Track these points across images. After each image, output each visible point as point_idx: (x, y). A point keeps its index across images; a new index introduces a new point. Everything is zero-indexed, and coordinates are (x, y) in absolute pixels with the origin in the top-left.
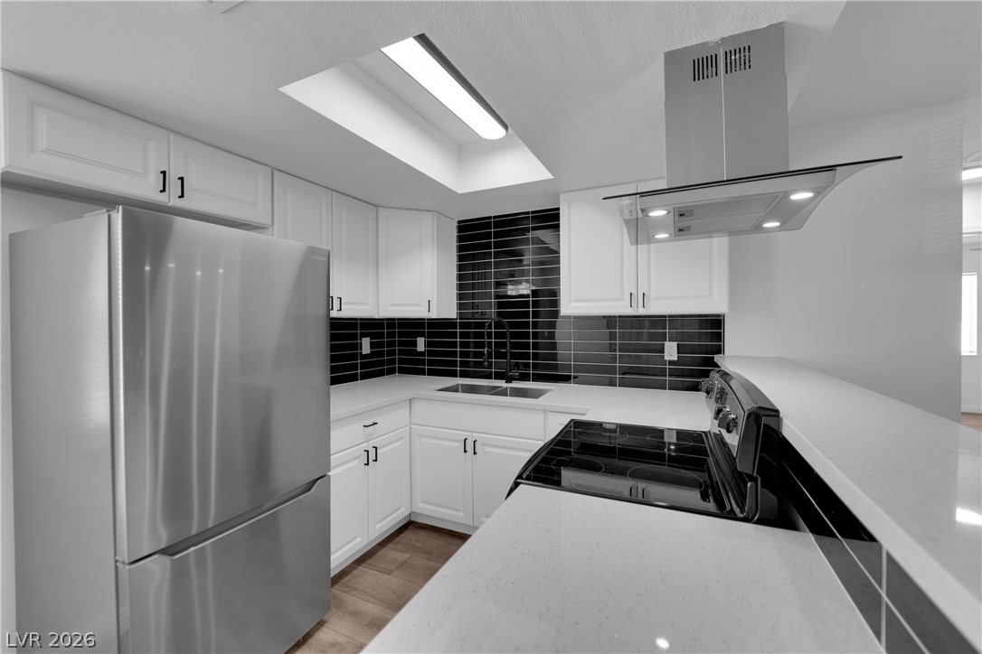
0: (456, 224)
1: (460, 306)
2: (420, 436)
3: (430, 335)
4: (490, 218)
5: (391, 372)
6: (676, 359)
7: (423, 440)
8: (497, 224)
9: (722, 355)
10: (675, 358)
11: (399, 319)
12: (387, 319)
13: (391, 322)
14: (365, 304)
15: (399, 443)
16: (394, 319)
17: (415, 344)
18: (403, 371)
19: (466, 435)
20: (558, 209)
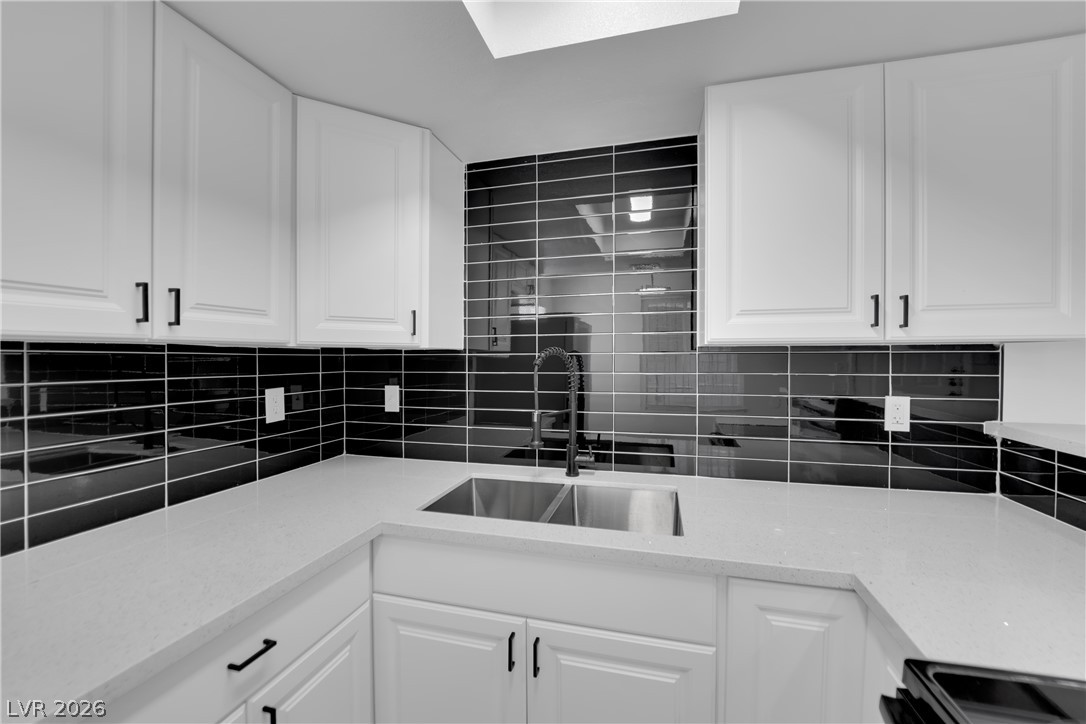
0: (463, 171)
1: (471, 327)
2: (396, 621)
3: (410, 381)
4: (532, 158)
5: (332, 452)
6: (906, 428)
7: (405, 631)
8: (546, 171)
9: (998, 421)
10: (905, 426)
11: (349, 350)
12: (325, 350)
13: (332, 357)
14: (262, 313)
15: (344, 654)
16: (339, 350)
17: (381, 398)
18: (356, 449)
19: (515, 623)
20: (694, 139)
